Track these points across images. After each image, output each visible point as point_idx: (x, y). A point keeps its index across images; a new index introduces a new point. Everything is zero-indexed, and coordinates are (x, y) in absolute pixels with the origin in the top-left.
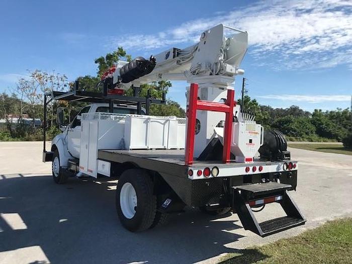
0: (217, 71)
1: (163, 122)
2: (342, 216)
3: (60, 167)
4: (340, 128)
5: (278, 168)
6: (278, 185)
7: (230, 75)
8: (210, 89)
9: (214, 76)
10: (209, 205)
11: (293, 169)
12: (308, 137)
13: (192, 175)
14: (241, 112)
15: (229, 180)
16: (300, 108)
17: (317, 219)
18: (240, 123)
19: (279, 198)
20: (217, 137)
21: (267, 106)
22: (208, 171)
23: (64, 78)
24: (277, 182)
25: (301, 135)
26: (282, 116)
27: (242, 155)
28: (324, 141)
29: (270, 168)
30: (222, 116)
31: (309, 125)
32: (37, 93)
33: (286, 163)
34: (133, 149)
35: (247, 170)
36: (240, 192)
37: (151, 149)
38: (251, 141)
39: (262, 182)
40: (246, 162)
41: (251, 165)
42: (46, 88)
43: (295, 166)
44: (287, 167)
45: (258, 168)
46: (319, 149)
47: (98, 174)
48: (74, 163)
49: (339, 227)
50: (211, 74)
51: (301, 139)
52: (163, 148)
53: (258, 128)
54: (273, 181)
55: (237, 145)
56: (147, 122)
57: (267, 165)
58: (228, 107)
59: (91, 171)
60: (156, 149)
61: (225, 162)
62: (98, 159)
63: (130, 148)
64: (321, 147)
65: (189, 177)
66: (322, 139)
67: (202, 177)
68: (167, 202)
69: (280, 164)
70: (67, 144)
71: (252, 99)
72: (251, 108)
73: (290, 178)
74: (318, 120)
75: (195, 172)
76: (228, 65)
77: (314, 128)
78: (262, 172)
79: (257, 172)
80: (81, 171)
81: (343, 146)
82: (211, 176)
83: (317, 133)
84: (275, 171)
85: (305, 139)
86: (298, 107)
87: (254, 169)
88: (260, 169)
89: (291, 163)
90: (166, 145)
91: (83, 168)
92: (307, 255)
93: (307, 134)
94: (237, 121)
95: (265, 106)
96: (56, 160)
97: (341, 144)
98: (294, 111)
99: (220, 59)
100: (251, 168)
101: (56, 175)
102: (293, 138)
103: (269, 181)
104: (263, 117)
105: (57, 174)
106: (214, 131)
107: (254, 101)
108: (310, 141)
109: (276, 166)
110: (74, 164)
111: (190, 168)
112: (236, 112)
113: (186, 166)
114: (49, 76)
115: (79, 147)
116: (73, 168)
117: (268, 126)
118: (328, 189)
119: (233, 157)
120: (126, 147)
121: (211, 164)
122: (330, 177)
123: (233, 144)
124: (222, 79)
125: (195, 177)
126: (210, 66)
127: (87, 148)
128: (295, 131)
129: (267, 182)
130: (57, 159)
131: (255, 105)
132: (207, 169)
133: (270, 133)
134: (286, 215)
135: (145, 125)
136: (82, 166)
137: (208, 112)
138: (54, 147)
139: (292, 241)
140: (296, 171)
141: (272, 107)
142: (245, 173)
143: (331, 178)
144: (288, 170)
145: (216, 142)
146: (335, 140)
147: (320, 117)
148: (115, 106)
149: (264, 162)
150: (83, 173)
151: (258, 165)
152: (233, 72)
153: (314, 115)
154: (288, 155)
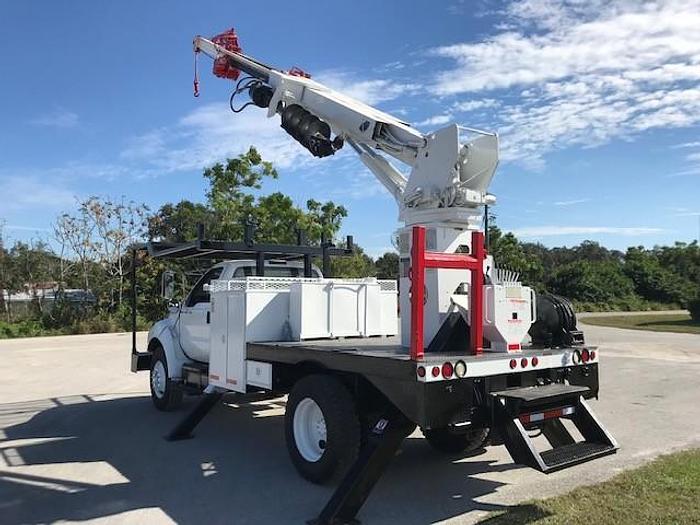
0: (451, 201)
1: (356, 288)
2: (686, 447)
3: (168, 379)
4: (682, 282)
5: (565, 360)
6: (567, 387)
7: (473, 206)
8: (439, 232)
9: (446, 209)
10: (453, 425)
11: (590, 362)
12: (619, 301)
13: (423, 374)
14: (496, 267)
15: (483, 383)
16: (600, 246)
17: (642, 453)
18: (496, 286)
19: (570, 411)
20: (456, 310)
21: (536, 243)
22: (449, 369)
23: (142, 210)
24: (564, 383)
25: (606, 299)
26: (567, 262)
27: (502, 340)
28: (653, 309)
29: (551, 360)
30: (465, 276)
31: (620, 279)
32: (92, 241)
33: (577, 351)
34: (306, 340)
35: (513, 364)
36: (503, 401)
37: (337, 338)
38: (515, 316)
39: (539, 385)
40: (510, 352)
41: (519, 356)
42: (108, 230)
43: (593, 356)
44: (580, 358)
45: (530, 360)
46: (643, 325)
47: (248, 386)
48: (195, 369)
49: (681, 464)
50: (440, 206)
51: (607, 307)
52: (358, 334)
53: (526, 292)
54: (556, 382)
55: (493, 323)
56: (328, 288)
57: (544, 355)
58: (475, 260)
59: (235, 383)
60: (346, 338)
61: (474, 353)
62: (247, 359)
63: (302, 337)
64: (647, 321)
65: (419, 378)
66: (648, 304)
67: (440, 378)
68: (381, 425)
69: (567, 351)
70: (179, 336)
71: (504, 233)
72: (504, 250)
73: (586, 376)
74: (636, 268)
75: (429, 370)
76: (468, 191)
77: (630, 284)
78: (538, 367)
79: (529, 367)
80: (213, 383)
81: (690, 318)
82: (454, 377)
83: (637, 292)
84: (560, 365)
85: (615, 306)
86: (598, 244)
87: (524, 363)
88: (535, 362)
89: (585, 350)
90: (362, 329)
91: (217, 378)
92: (624, 510)
93: (617, 295)
94: (490, 283)
95: (530, 245)
96: (159, 366)
97: (686, 312)
98: (590, 251)
99: (455, 181)
100: (519, 361)
101: (160, 396)
102: (591, 305)
103: (550, 383)
104: (529, 266)
105: (161, 392)
106: (451, 300)
107: (510, 236)
108: (624, 310)
109: (560, 356)
110: (195, 372)
111: (419, 365)
112: (488, 268)
113: (413, 362)
114: (113, 207)
115: (208, 341)
116: (193, 378)
117: (539, 284)
118: (661, 401)
119: (487, 344)
120: (294, 336)
121: (452, 358)
122: (665, 377)
123: (486, 321)
124: (460, 213)
125: (429, 378)
126: (438, 194)
127: (224, 341)
128: (593, 291)
129: (547, 383)
130: (161, 365)
131: (512, 245)
132: (448, 364)
133: (547, 301)
134: (584, 440)
135: (326, 294)
136: (214, 374)
137: (440, 270)
138: (155, 344)
139: (599, 489)
140: (596, 363)
141: (546, 246)
142: (509, 370)
143: (667, 380)
144: (581, 363)
145: (456, 320)
146: (674, 305)
147: (640, 260)
148: (266, 264)
149: (539, 351)
150: (216, 387)
151: (529, 355)
152: (478, 200)
153: (627, 257)
154: (580, 337)
